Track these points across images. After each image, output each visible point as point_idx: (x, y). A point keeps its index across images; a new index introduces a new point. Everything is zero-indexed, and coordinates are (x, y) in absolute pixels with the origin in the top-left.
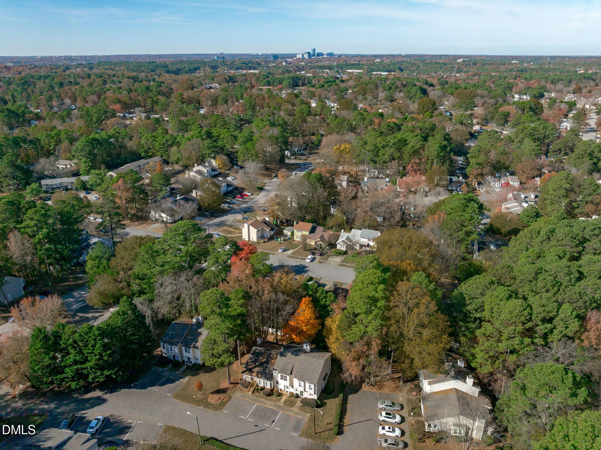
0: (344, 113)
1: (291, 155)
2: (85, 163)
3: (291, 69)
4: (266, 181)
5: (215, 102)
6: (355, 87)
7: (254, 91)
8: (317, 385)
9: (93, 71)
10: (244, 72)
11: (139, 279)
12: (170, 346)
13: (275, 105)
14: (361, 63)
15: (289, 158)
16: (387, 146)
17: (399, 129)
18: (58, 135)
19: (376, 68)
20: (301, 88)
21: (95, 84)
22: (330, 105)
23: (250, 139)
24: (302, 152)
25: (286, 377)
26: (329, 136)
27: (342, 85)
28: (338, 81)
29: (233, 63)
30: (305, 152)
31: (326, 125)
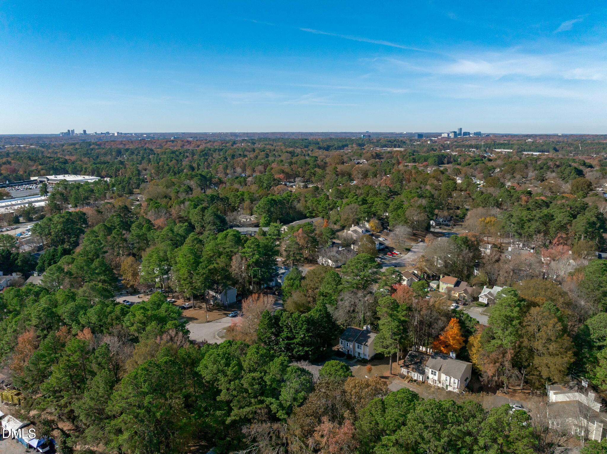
0: (491, 190)
1: (437, 225)
2: (265, 217)
3: (435, 147)
4: (413, 244)
5: (365, 175)
6: (504, 166)
7: (401, 167)
8: (461, 381)
9: (256, 146)
10: (389, 149)
11: (323, 296)
12: (346, 342)
13: (422, 180)
14: (511, 142)
15: (434, 227)
16: (532, 220)
17: (548, 206)
18: (243, 195)
19: (527, 148)
20: (446, 165)
21: (259, 157)
22: (476, 182)
23: (400, 206)
24: (447, 222)
25: (435, 372)
26: (474, 210)
27: (490, 164)
28: (484, 160)
29: (378, 141)
30: (449, 223)
31: (471, 200)
